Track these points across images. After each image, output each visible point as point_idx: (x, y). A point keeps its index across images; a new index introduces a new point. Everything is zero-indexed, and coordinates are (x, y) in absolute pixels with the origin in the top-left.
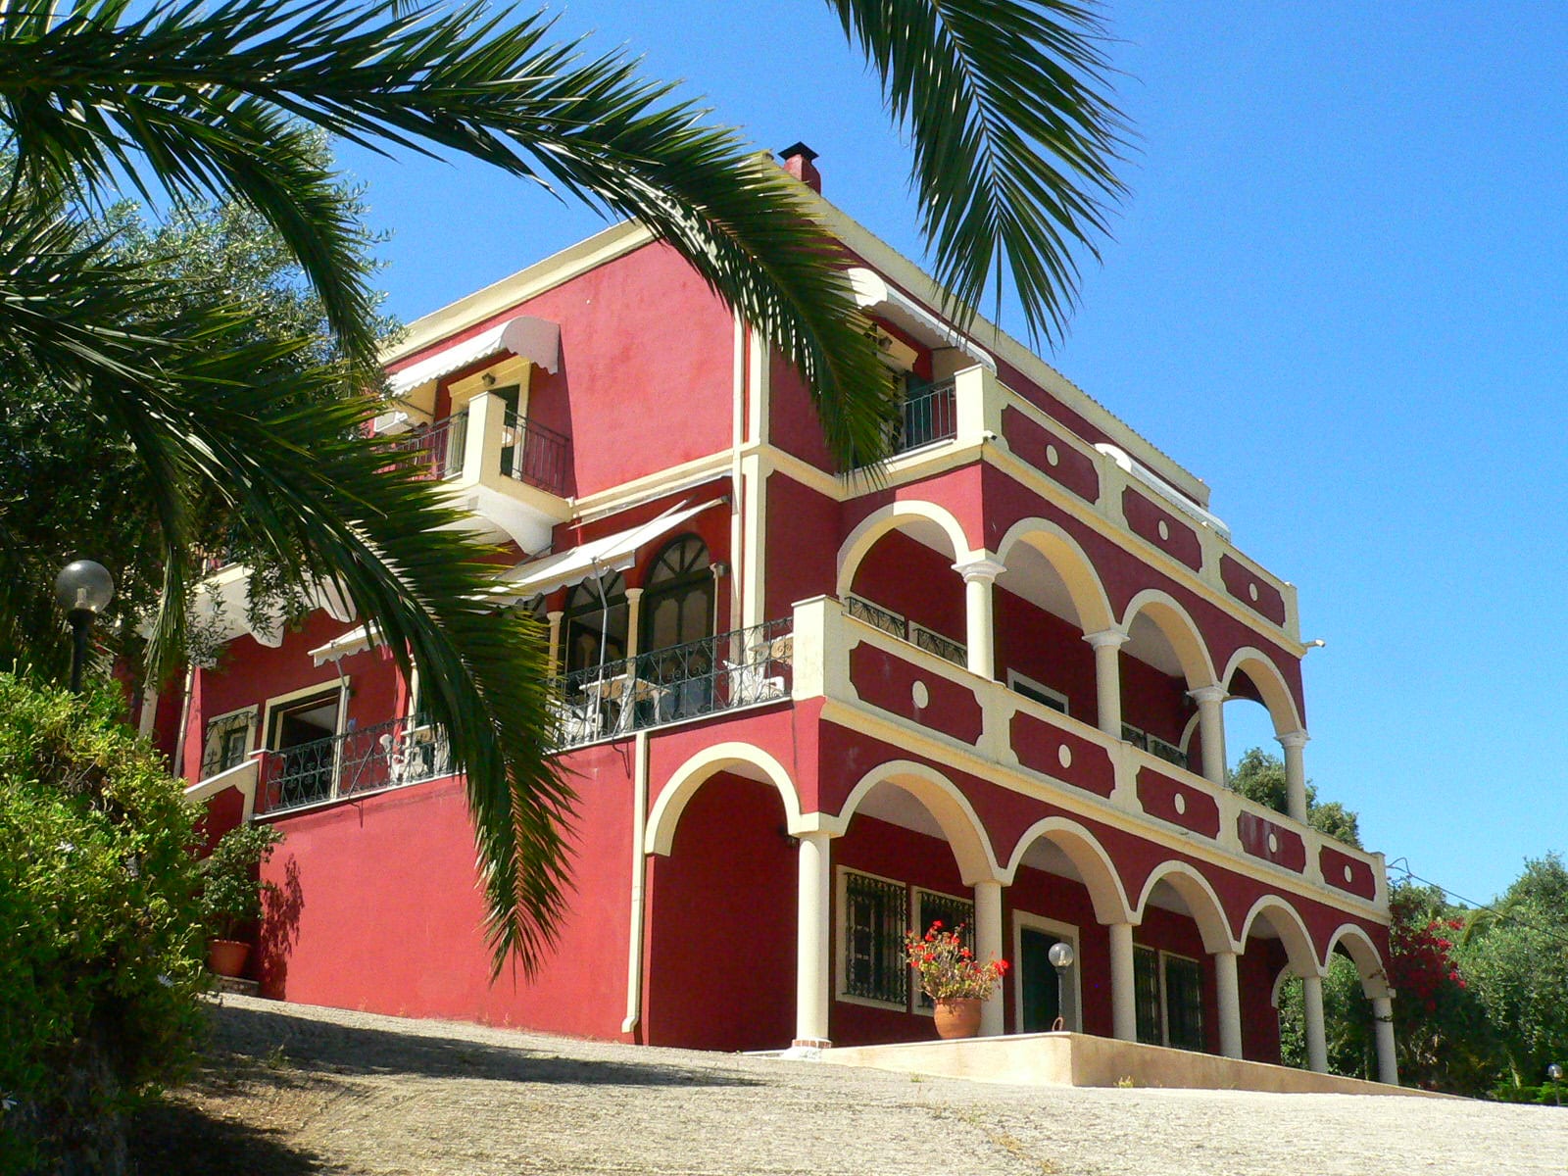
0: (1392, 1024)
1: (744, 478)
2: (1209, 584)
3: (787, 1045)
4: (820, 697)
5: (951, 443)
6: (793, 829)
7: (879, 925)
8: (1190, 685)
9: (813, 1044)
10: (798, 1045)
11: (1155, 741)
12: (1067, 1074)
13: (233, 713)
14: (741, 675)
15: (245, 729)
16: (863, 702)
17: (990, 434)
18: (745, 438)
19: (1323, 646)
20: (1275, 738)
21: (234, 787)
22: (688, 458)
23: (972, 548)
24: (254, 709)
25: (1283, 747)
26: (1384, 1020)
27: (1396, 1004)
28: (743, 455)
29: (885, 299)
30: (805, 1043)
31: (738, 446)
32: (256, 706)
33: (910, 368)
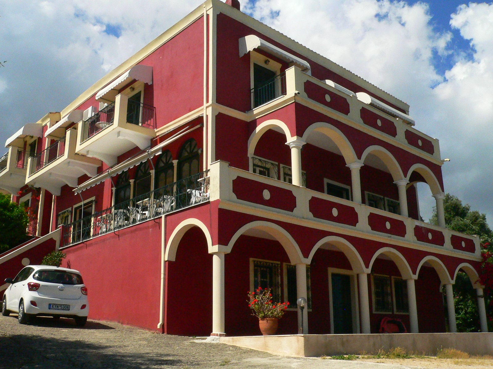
0: (483, 298)
1: (207, 116)
2: (400, 141)
3: (209, 335)
4: (218, 200)
5: (284, 97)
6: (210, 251)
7: (271, 278)
8: (394, 179)
9: (217, 335)
10: (212, 335)
11: (388, 200)
12: (302, 352)
13: (64, 211)
14: (195, 192)
15: (68, 216)
16: (239, 200)
17: (297, 92)
18: (207, 101)
19: (449, 161)
20: (432, 196)
21: (52, 238)
22: (190, 111)
23: (292, 136)
24: (70, 209)
25: (435, 199)
26: (481, 297)
27: (485, 291)
28: (207, 107)
29: (260, 45)
30: (214, 335)
31: (205, 105)
32: (71, 208)
33: (279, 71)
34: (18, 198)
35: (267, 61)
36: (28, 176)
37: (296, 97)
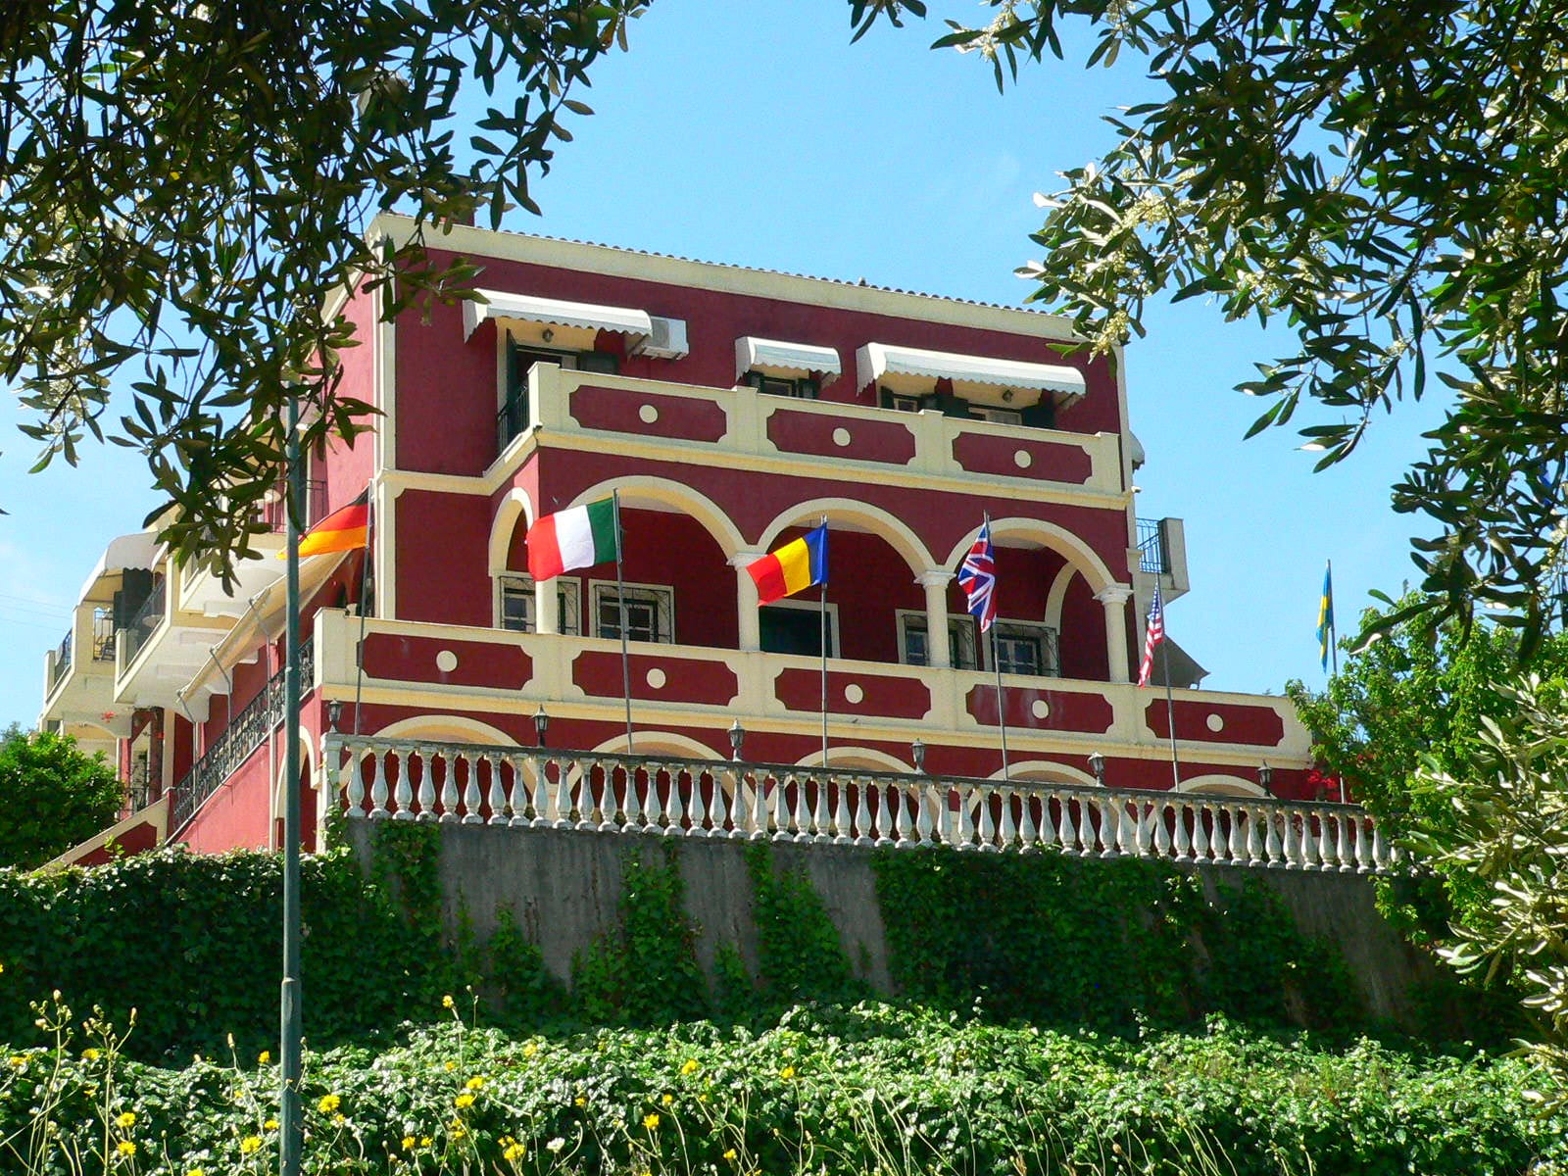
4: (321, 685)
16: (373, 679)
21: (146, 822)
28: (378, 483)
31: (376, 476)
33: (590, 346)
34: (130, 742)
35: (547, 334)
36: (117, 679)
37: (539, 435)
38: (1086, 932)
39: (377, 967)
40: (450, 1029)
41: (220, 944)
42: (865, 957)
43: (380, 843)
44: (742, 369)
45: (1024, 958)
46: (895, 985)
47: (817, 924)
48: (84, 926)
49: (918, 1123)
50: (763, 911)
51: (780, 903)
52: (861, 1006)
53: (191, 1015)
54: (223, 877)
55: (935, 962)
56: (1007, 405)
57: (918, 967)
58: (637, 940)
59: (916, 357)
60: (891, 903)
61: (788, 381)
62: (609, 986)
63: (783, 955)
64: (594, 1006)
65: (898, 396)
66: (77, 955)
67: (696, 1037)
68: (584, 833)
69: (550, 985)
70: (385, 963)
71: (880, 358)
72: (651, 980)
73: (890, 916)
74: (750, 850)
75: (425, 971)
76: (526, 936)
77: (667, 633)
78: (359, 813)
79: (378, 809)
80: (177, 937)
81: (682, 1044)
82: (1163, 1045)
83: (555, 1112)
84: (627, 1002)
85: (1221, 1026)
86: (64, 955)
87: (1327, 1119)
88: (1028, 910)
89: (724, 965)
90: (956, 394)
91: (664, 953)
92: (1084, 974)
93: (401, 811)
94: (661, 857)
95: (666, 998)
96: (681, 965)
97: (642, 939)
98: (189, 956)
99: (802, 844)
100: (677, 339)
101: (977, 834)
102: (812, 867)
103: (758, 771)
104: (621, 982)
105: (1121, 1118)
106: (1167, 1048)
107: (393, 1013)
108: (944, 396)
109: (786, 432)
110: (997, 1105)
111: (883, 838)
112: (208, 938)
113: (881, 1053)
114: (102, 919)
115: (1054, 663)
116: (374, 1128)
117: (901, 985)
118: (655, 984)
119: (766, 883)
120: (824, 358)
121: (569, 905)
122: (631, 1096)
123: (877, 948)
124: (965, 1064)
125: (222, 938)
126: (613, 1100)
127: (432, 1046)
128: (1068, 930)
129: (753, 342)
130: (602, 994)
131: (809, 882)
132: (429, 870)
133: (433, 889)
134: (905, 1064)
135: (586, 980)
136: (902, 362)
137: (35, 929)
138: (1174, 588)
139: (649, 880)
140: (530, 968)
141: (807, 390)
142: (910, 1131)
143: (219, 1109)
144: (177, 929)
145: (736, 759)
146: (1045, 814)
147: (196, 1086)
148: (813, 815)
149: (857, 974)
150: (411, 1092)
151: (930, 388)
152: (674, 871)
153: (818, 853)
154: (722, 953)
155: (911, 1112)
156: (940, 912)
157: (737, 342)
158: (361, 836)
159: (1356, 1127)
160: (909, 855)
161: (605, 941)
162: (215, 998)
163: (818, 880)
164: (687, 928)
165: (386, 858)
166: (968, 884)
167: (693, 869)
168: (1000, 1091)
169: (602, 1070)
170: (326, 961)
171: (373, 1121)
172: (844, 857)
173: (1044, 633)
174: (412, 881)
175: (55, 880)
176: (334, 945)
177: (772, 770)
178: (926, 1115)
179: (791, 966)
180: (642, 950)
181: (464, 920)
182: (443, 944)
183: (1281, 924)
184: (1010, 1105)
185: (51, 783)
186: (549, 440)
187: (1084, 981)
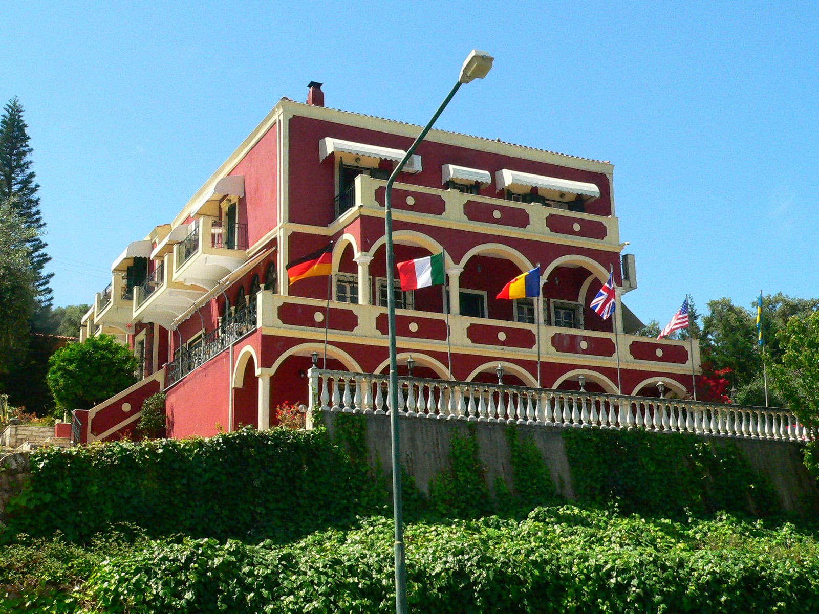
1: (280, 237)
4: (261, 327)
5: (354, 208)
6: (257, 375)
16: (284, 325)
18: (280, 221)
21: (156, 380)
22: (269, 231)
23: (360, 251)
28: (280, 228)
31: (278, 225)
33: (377, 166)
34: (134, 336)
35: (357, 159)
36: (134, 309)
37: (362, 210)
38: (660, 470)
39: (339, 487)
40: (378, 520)
41: (270, 477)
42: (562, 482)
43: (338, 424)
44: (445, 180)
45: (634, 483)
46: (576, 495)
47: (539, 466)
48: (208, 468)
49: (616, 577)
50: (515, 460)
51: (523, 455)
52: (565, 508)
53: (257, 513)
54: (269, 443)
55: (594, 484)
56: (560, 200)
57: (586, 487)
58: (460, 474)
59: (526, 177)
60: (573, 455)
61: (464, 185)
62: (447, 497)
63: (526, 481)
64: (442, 508)
65: (514, 194)
66: (205, 483)
67: (492, 524)
68: (431, 420)
69: (421, 496)
70: (343, 485)
71: (508, 177)
72: (467, 494)
73: (573, 462)
74: (508, 429)
75: (362, 489)
76: (407, 471)
77: (411, 303)
78: (326, 408)
79: (335, 406)
80: (250, 474)
81: (488, 529)
82: (700, 527)
83: (451, 573)
84: (456, 505)
85: (724, 517)
86: (199, 484)
87: (797, 572)
88: (634, 459)
89: (498, 486)
90: (539, 194)
91: (472, 480)
92: (661, 491)
93: (346, 408)
94: (467, 432)
95: (474, 503)
96: (480, 486)
97: (461, 474)
98: (256, 483)
99: (530, 425)
100: (417, 164)
101: (608, 421)
102: (536, 437)
103: (511, 390)
104: (453, 495)
105: (708, 573)
106: (702, 528)
107: (349, 511)
108: (534, 195)
109: (473, 212)
110: (651, 567)
111: (566, 422)
112: (264, 474)
113: (583, 535)
114: (216, 464)
115: (582, 322)
116: (368, 583)
117: (579, 496)
118: (469, 496)
119: (517, 446)
120: (483, 175)
121: (427, 456)
122: (488, 565)
123: (567, 477)
124: (626, 542)
125: (270, 474)
126: (479, 567)
127: (373, 530)
128: (652, 469)
129: (452, 167)
130: (443, 501)
131: (535, 445)
132: (362, 439)
133: (363, 447)
134: (595, 541)
135: (436, 494)
136: (521, 179)
137: (186, 470)
138: (630, 287)
139: (463, 443)
140: (412, 488)
141: (474, 191)
142: (613, 581)
143: (294, 573)
144: (250, 469)
145: (500, 384)
146: (638, 411)
147: (280, 560)
148: (535, 410)
149: (559, 491)
150: (382, 562)
151: (528, 191)
152: (474, 440)
153: (538, 430)
154: (498, 480)
155: (613, 571)
156: (596, 460)
157: (443, 166)
158: (329, 420)
159: (810, 575)
160: (580, 432)
161: (444, 475)
162: (268, 504)
163: (539, 444)
164: (482, 467)
165: (341, 432)
166: (608, 447)
167: (483, 438)
168: (651, 559)
169: (472, 551)
170: (316, 484)
171: (367, 578)
172: (551, 432)
173: (577, 306)
174: (354, 444)
175: (193, 444)
176: (320, 476)
177: (517, 389)
178: (620, 572)
179: (530, 487)
180: (462, 479)
181: (378, 464)
182: (369, 475)
183: (745, 466)
184: (657, 567)
185: (107, 358)
186: (366, 212)
187: (660, 494)
